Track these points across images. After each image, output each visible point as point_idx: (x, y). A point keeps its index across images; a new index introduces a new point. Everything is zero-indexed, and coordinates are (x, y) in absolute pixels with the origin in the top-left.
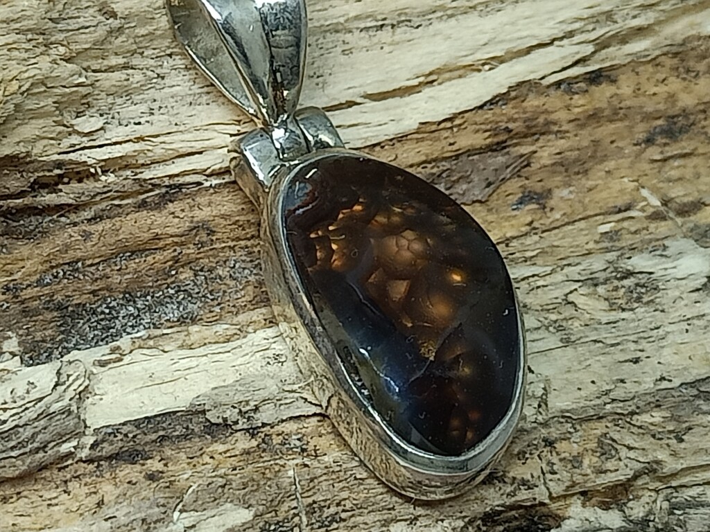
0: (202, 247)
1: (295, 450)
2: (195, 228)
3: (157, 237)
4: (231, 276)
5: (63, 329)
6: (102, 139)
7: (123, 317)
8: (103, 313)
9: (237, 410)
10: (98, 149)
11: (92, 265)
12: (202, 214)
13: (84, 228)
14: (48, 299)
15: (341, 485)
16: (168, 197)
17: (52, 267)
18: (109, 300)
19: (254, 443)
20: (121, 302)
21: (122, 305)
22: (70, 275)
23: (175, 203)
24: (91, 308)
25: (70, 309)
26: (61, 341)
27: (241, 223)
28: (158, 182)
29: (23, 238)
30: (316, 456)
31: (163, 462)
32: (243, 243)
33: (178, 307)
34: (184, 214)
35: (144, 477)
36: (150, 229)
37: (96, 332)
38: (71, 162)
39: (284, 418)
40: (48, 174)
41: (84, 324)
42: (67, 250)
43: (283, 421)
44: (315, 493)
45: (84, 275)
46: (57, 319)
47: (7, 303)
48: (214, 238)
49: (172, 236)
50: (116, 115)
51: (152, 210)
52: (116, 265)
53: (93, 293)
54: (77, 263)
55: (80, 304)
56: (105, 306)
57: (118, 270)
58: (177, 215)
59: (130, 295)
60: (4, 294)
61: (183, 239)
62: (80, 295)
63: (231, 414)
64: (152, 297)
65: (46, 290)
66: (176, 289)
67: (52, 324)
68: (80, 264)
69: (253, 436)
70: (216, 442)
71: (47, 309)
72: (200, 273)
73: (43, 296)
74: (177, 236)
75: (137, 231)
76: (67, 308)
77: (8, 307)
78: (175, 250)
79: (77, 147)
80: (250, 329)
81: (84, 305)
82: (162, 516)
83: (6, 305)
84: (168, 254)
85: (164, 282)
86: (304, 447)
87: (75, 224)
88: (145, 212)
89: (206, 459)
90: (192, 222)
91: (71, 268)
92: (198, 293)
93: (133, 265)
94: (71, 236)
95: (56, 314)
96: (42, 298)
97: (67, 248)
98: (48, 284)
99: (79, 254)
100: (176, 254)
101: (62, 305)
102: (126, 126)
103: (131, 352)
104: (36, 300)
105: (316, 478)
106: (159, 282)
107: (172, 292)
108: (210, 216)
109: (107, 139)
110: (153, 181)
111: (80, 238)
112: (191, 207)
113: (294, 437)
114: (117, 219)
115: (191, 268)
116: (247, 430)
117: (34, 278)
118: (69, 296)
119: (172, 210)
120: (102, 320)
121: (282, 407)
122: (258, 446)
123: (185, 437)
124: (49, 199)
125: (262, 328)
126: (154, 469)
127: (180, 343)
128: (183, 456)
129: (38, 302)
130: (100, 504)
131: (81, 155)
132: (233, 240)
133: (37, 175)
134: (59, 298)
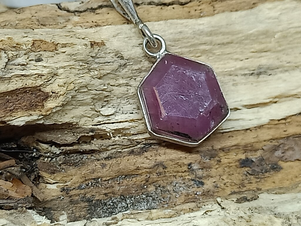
0: (160, 175)
2: (157, 165)
3: (138, 169)
4: (173, 190)
5: (89, 211)
6: (114, 119)
7: (120, 208)
8: (110, 205)
10: (111, 124)
11: (105, 181)
12: (160, 159)
13: (103, 162)
14: (83, 196)
16: (144, 149)
17: (86, 180)
18: (113, 199)
20: (119, 200)
21: (119, 201)
22: (94, 185)
23: (148, 152)
24: (104, 202)
25: (94, 202)
27: (180, 164)
28: (139, 141)
29: (72, 165)
32: (180, 174)
33: (147, 204)
34: (152, 158)
36: (135, 164)
37: (106, 214)
38: (98, 129)
40: (86, 135)
41: (100, 210)
42: (94, 172)
45: (101, 185)
46: (87, 207)
47: (63, 196)
48: (166, 170)
49: (145, 168)
50: (121, 108)
51: (136, 155)
52: (117, 181)
53: (106, 194)
54: (98, 179)
55: (99, 200)
56: (111, 201)
57: (118, 184)
58: (148, 158)
59: (123, 197)
60: (61, 192)
61: (151, 170)
62: (99, 195)
64: (134, 198)
65: (82, 191)
66: (147, 195)
67: (85, 209)
68: (100, 180)
71: (83, 201)
72: (159, 188)
73: (81, 194)
74: (148, 168)
75: (128, 165)
76: (92, 201)
77: (63, 199)
78: (147, 176)
79: (102, 123)
80: (182, 213)
81: (101, 200)
83: (62, 197)
84: (144, 177)
85: (140, 191)
87: (98, 160)
88: (133, 156)
90: (156, 162)
91: (95, 182)
92: (157, 198)
93: (125, 182)
94: (96, 165)
95: (86, 204)
96: (80, 195)
97: (94, 171)
98: (83, 189)
99: (100, 174)
100: (147, 177)
101: (90, 199)
102: (126, 114)
103: (122, 220)
104: (77, 196)
106: (138, 191)
107: (144, 196)
108: (164, 159)
109: (116, 120)
110: (137, 140)
111: (100, 166)
112: (155, 155)
114: (119, 158)
115: (154, 185)
117: (77, 185)
118: (94, 195)
119: (146, 156)
120: (109, 208)
124: (87, 147)
125: (188, 212)
127: (147, 217)
129: (78, 197)
131: (103, 127)
132: (175, 172)
133: (81, 135)
134: (88, 196)
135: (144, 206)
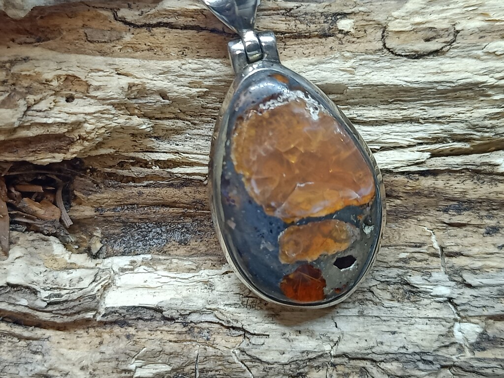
0: (198, 210)
1: (204, 338)
2: (195, 202)
3: (175, 202)
5: (124, 231)
6: (157, 149)
9: (179, 314)
10: (154, 154)
11: (141, 207)
12: (198, 196)
13: (140, 189)
14: (117, 217)
15: (220, 363)
16: (184, 184)
17: (121, 205)
18: (148, 223)
19: (184, 329)
20: (154, 225)
21: (154, 227)
22: (130, 209)
23: (188, 188)
24: (139, 225)
25: (129, 223)
26: (122, 236)
28: (180, 175)
30: (213, 344)
31: (136, 330)
33: (181, 235)
34: (191, 194)
35: (125, 336)
36: (172, 198)
37: (139, 237)
39: (203, 321)
40: (126, 161)
41: (134, 231)
42: (129, 198)
43: (202, 322)
44: (205, 364)
45: (137, 211)
46: (121, 226)
47: (97, 216)
49: (182, 203)
51: (175, 188)
53: (141, 219)
54: (134, 205)
55: (134, 222)
56: (146, 225)
57: (154, 212)
58: (187, 194)
59: (159, 224)
60: (95, 212)
61: (188, 205)
62: (134, 219)
63: (175, 314)
64: (169, 227)
65: (117, 214)
66: (182, 226)
67: (119, 228)
68: (136, 206)
69: (185, 326)
70: (165, 325)
71: (117, 221)
72: (196, 221)
74: (185, 204)
75: (166, 197)
76: (127, 223)
77: (97, 218)
80: (203, 267)
81: (136, 223)
82: (126, 360)
84: (181, 210)
85: (176, 221)
86: (209, 337)
87: (136, 187)
88: (172, 188)
89: (159, 332)
91: (131, 206)
92: (192, 230)
93: (162, 211)
94: (133, 192)
95: (121, 224)
96: (115, 217)
98: (118, 211)
99: (136, 201)
100: (184, 211)
101: (125, 221)
102: (171, 145)
103: (140, 266)
104: (111, 217)
105: (208, 357)
106: (174, 221)
107: (180, 226)
108: (203, 198)
110: (177, 174)
111: (137, 194)
112: (195, 192)
113: (205, 331)
114: (158, 189)
115: (191, 218)
116: (183, 323)
117: (112, 207)
118: (128, 218)
119: (185, 190)
121: (203, 315)
122: (186, 332)
123: (150, 320)
124: (125, 172)
125: (209, 268)
126: (131, 333)
128: (146, 329)
129: (113, 218)
130: (101, 343)
131: (145, 155)
133: (120, 160)
134: (123, 218)
135: (177, 236)
